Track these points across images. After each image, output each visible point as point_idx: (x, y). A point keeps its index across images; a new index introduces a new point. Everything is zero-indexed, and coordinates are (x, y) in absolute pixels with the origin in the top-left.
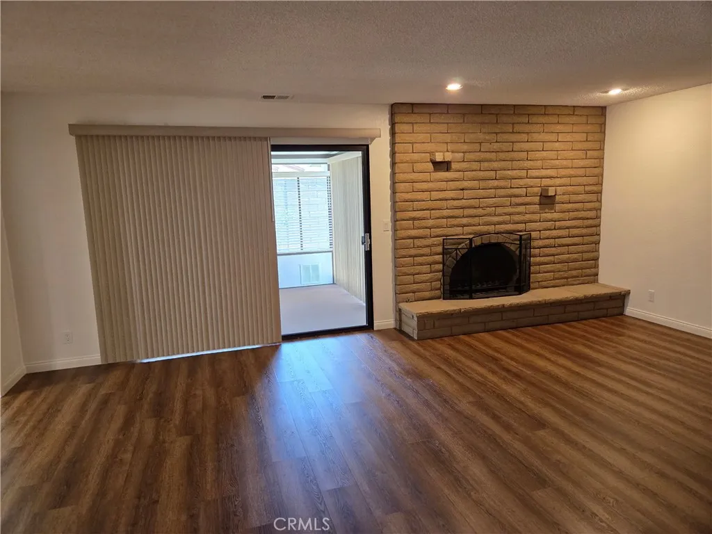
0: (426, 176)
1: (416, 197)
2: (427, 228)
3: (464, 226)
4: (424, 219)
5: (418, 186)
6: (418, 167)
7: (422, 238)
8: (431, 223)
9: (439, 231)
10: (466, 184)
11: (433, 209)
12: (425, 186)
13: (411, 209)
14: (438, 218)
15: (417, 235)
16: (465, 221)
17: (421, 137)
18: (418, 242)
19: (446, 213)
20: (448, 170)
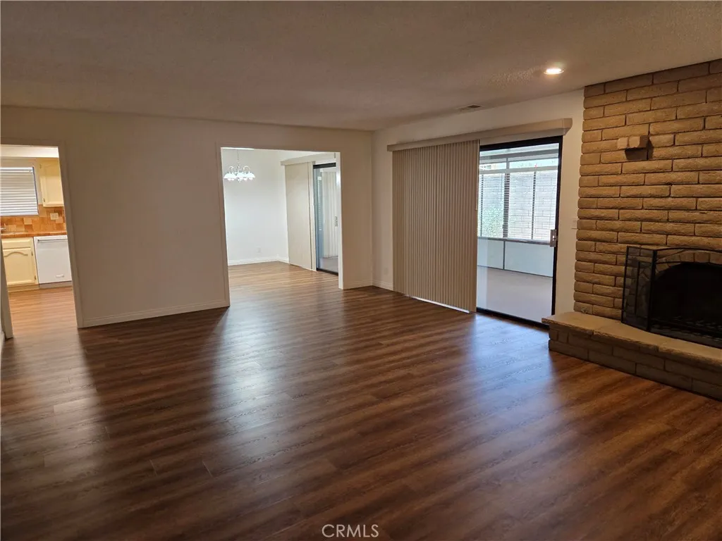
0: (617, 167)
1: (601, 193)
2: (613, 230)
3: (668, 234)
4: (611, 219)
5: (604, 179)
6: (607, 156)
7: (607, 242)
8: (618, 224)
9: (628, 236)
10: (673, 176)
11: (622, 208)
12: (612, 179)
13: (595, 206)
14: (629, 220)
15: (599, 237)
16: (669, 226)
17: (612, 121)
18: (601, 246)
19: (638, 213)
20: (648, 158)
